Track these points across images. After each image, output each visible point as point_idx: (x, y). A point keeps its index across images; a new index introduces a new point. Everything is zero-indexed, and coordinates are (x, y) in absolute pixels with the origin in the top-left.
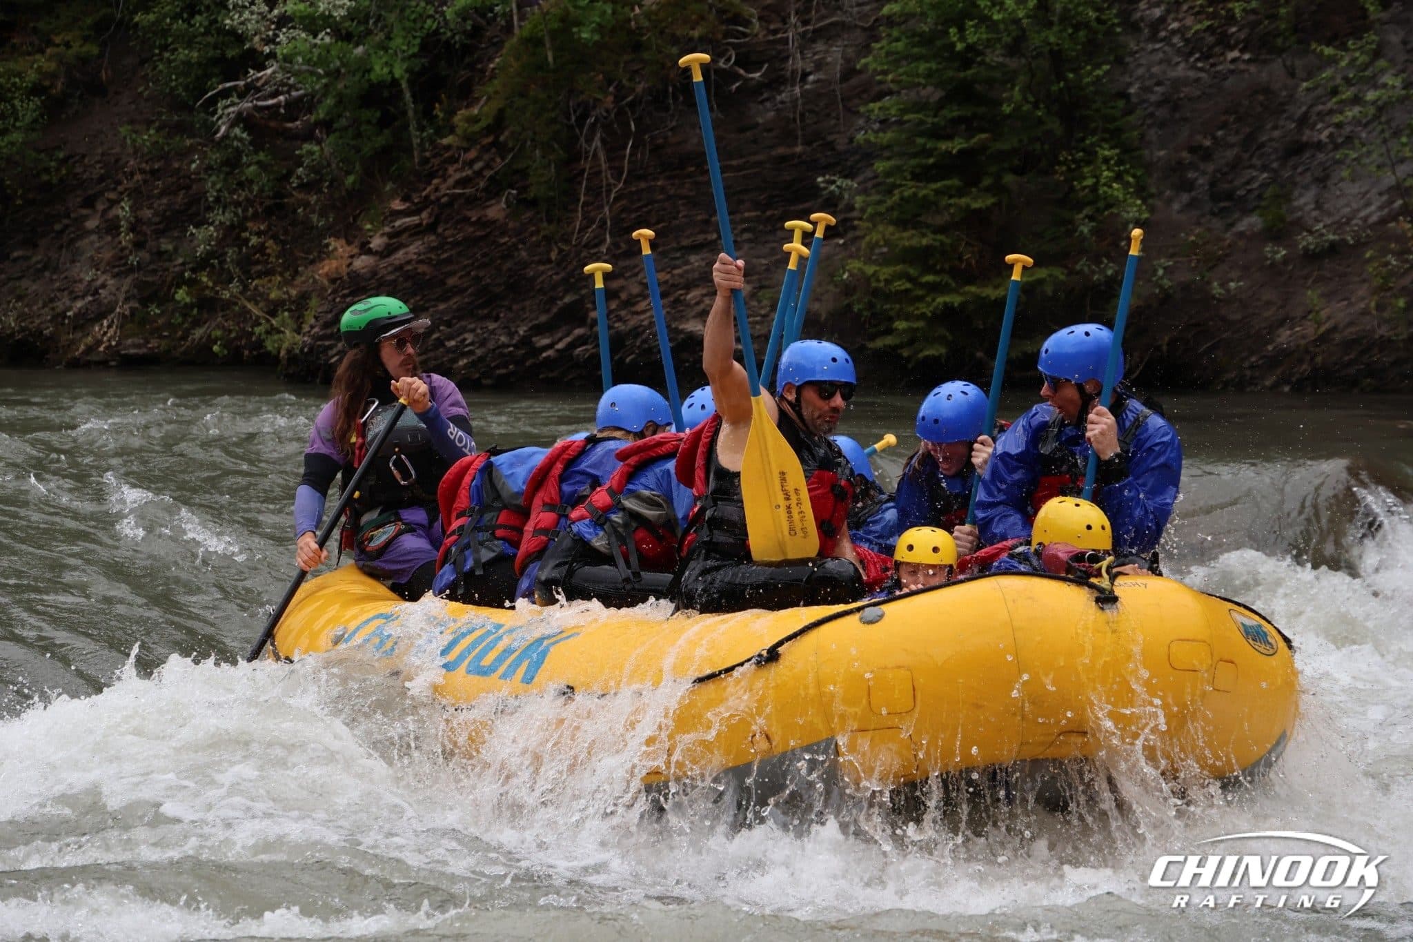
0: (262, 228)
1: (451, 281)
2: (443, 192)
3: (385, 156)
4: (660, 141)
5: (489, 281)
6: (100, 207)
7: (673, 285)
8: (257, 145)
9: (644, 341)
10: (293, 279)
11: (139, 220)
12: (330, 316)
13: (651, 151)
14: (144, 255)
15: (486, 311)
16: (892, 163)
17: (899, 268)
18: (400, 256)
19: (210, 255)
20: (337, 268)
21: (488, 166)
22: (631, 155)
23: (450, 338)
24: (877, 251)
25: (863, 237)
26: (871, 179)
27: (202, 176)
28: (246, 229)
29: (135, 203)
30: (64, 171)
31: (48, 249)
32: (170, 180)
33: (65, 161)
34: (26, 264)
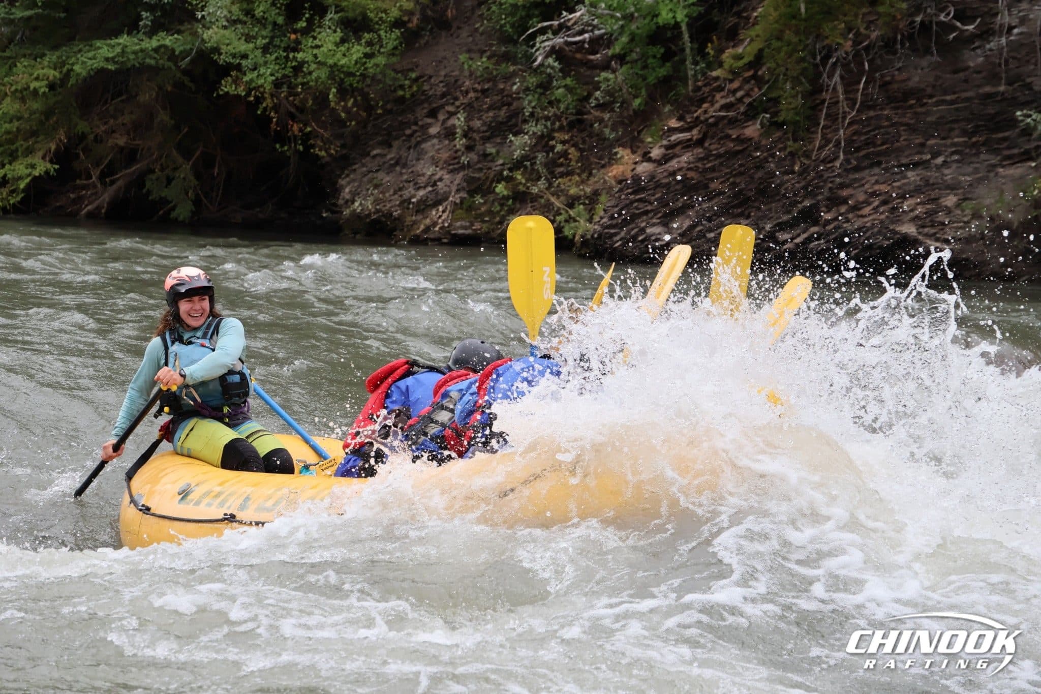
0: (566, 137)
1: (713, 186)
2: (710, 114)
3: (666, 84)
4: (888, 79)
5: (743, 186)
6: (441, 117)
7: (892, 195)
8: (565, 72)
9: (866, 239)
10: (588, 179)
11: (470, 129)
12: (616, 210)
13: (880, 86)
14: (473, 156)
15: (740, 210)
18: (674, 164)
19: (524, 158)
20: (623, 172)
21: (748, 95)
22: (863, 89)
23: (711, 231)
27: (521, 95)
28: (553, 138)
29: (468, 115)
30: (415, 88)
31: (400, 149)
32: (496, 98)
33: (416, 80)
34: (383, 160)
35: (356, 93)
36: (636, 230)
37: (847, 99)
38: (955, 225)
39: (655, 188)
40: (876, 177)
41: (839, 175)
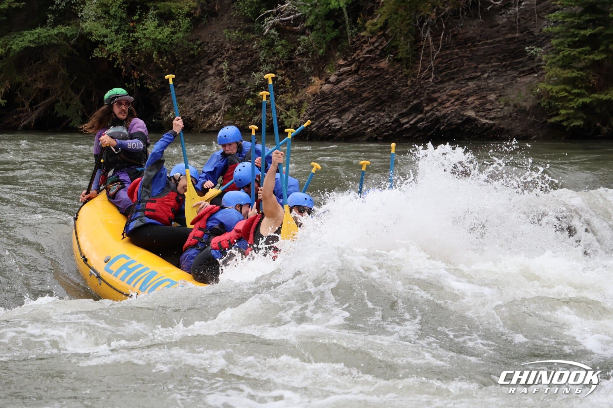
0: (283, 73)
1: (364, 95)
2: (361, 56)
3: (336, 41)
4: (456, 32)
5: (381, 94)
6: (215, 64)
7: (461, 96)
8: (281, 37)
9: (448, 120)
10: (296, 94)
11: (231, 70)
12: (312, 110)
13: (452, 37)
14: (233, 85)
15: (379, 108)
16: (560, 40)
17: (562, 87)
18: (342, 84)
19: (261, 84)
20: (315, 90)
21: (380, 45)
22: (443, 39)
23: (364, 119)
24: (552, 79)
25: (546, 73)
26: (549, 47)
27: (258, 51)
28: (276, 73)
29: (230, 63)
30: (200, 49)
31: (193, 82)
32: (244, 53)
33: (200, 45)
34: (184, 90)
35: (168, 54)
36: (324, 121)
37: (434, 44)
38: (496, 110)
39: (333, 97)
40: (452, 86)
41: (432, 86)
